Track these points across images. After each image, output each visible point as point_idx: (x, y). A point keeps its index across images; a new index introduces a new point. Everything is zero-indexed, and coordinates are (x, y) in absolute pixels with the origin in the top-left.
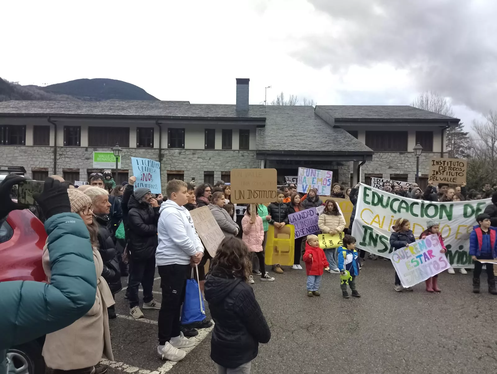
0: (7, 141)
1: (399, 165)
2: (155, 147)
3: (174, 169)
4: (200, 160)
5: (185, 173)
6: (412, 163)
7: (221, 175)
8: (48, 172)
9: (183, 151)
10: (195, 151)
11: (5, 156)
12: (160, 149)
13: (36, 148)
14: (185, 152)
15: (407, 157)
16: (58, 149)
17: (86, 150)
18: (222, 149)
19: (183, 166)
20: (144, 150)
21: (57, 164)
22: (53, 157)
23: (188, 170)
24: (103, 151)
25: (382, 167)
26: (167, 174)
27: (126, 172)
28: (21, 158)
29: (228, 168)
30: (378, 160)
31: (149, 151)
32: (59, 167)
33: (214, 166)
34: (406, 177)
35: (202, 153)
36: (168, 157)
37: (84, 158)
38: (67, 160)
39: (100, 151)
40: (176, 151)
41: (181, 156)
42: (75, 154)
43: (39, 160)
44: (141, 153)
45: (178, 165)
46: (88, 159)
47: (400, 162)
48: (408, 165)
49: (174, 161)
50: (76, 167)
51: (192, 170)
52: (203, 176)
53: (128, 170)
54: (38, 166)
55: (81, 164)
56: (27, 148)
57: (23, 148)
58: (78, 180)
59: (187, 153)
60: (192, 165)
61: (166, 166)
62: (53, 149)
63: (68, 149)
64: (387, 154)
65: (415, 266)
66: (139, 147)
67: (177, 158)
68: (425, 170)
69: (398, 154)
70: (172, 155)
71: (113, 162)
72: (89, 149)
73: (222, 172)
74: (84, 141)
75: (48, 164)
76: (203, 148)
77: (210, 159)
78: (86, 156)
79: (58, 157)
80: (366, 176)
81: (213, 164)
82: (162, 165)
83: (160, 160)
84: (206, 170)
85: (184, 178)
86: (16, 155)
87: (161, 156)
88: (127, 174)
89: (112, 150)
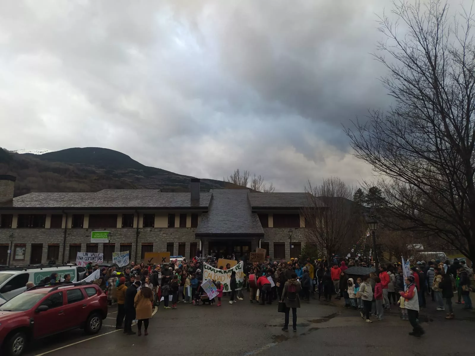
0: (32, 226)
2: (134, 227)
3: (146, 242)
4: (165, 235)
5: (154, 244)
7: (178, 245)
8: (59, 246)
9: (153, 229)
10: (161, 229)
11: (30, 236)
12: (138, 228)
13: (52, 230)
15: (300, 231)
16: (68, 230)
17: (87, 231)
18: (180, 227)
19: (153, 240)
20: (126, 229)
21: (67, 240)
22: (64, 236)
23: (156, 242)
24: (99, 231)
25: (285, 238)
26: (142, 245)
27: (113, 244)
28: (41, 236)
29: (183, 240)
30: (282, 233)
31: (130, 229)
32: (67, 243)
33: (174, 239)
34: (299, 244)
35: (166, 230)
36: (143, 234)
37: (85, 236)
38: (73, 237)
39: (96, 231)
40: (149, 229)
41: (152, 233)
42: (78, 233)
43: (54, 238)
44: (125, 231)
45: (149, 239)
46: (87, 236)
47: (296, 234)
48: (301, 236)
49: (147, 236)
50: (79, 243)
51: (159, 242)
52: (166, 246)
53: (115, 243)
54: (53, 243)
55: (82, 240)
56: (46, 230)
57: (43, 230)
58: (80, 251)
59: (156, 230)
60: (159, 238)
61: (141, 240)
62: (64, 230)
63: (74, 230)
64: (287, 229)
66: (123, 227)
67: (148, 234)
69: (294, 229)
70: (146, 232)
71: (105, 238)
72: (89, 230)
73: (179, 243)
74: (86, 225)
75: (60, 240)
76: (167, 227)
77: (171, 234)
78: (87, 234)
79: (67, 236)
80: (275, 243)
81: (173, 237)
82: (139, 239)
83: (138, 236)
84: (169, 242)
85: (154, 248)
86: (38, 235)
87: (138, 233)
88: (114, 246)
89: (105, 229)
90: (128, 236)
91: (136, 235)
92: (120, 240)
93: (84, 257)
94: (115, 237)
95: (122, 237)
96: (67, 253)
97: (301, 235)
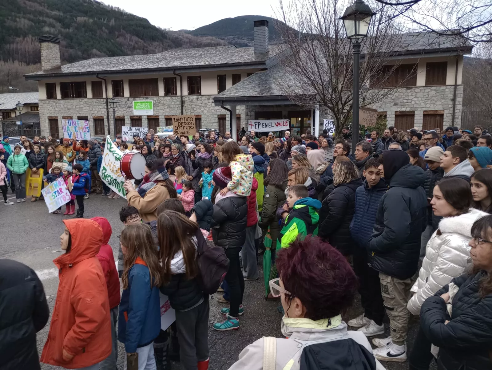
0: (74, 95)
1: (405, 101)
2: (177, 95)
3: (193, 114)
5: (202, 116)
6: (420, 99)
8: (103, 119)
9: (200, 97)
10: (208, 97)
11: (74, 107)
12: (182, 96)
13: (94, 100)
14: (201, 98)
16: (109, 100)
17: (128, 100)
19: (200, 111)
20: (169, 98)
21: (109, 112)
22: (106, 107)
23: (204, 114)
24: (141, 100)
25: (387, 105)
28: (85, 108)
31: (174, 98)
32: (111, 115)
34: (412, 114)
36: (188, 103)
37: (126, 107)
39: (138, 100)
40: (194, 97)
41: (199, 102)
42: (120, 103)
43: (97, 109)
44: (168, 100)
45: (196, 110)
46: (130, 107)
47: (407, 98)
48: (415, 101)
49: (193, 106)
50: (122, 115)
51: (208, 114)
52: (217, 119)
53: (158, 116)
54: (97, 115)
55: (125, 112)
56: (88, 100)
57: (86, 100)
58: (124, 125)
59: (203, 98)
60: (207, 109)
61: (187, 111)
62: (105, 100)
63: (116, 100)
65: (54, 198)
66: (165, 95)
67: (195, 104)
68: (435, 106)
69: (404, 90)
70: (192, 101)
71: (147, 109)
72: (130, 99)
74: (127, 93)
75: (103, 112)
76: (216, 93)
78: (129, 105)
79: (109, 107)
82: (184, 111)
83: (182, 106)
84: (219, 114)
85: (202, 121)
86: (82, 106)
87: (182, 102)
88: (158, 119)
89: (147, 98)
90: (172, 106)
91: (180, 106)
92: (164, 112)
93: (129, 132)
94: (158, 108)
95: (166, 107)
96: (112, 127)
97: (416, 99)
